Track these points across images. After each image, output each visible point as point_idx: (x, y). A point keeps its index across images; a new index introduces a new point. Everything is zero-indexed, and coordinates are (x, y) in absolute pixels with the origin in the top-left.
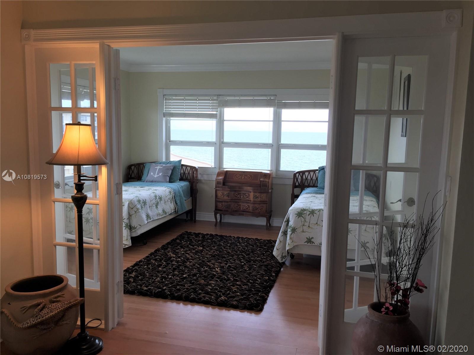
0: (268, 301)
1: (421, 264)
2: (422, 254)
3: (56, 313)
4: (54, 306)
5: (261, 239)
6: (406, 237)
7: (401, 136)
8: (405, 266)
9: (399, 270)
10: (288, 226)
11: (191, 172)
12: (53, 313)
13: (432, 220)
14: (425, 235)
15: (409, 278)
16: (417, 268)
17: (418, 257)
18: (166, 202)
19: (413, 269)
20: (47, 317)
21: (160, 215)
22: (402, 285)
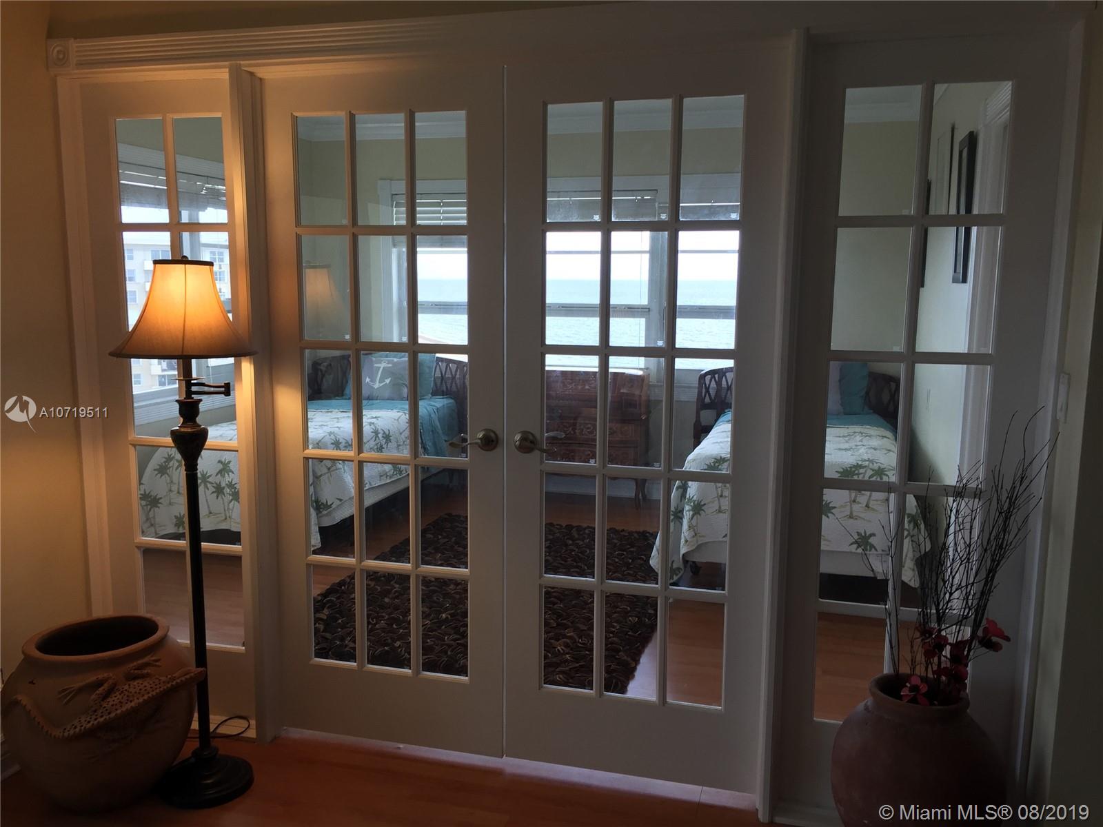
0: (637, 674)
1: (995, 583)
2: (997, 559)
3: (139, 704)
4: (136, 687)
5: (623, 531)
6: (960, 520)
7: (953, 282)
8: (957, 590)
9: (943, 598)
10: (685, 498)
11: (458, 376)
12: (133, 704)
13: (1022, 478)
14: (1005, 514)
15: (966, 617)
16: (985, 594)
17: (988, 568)
18: (400, 445)
19: (978, 596)
20: (119, 712)
21: (387, 476)
22: (951, 634)
